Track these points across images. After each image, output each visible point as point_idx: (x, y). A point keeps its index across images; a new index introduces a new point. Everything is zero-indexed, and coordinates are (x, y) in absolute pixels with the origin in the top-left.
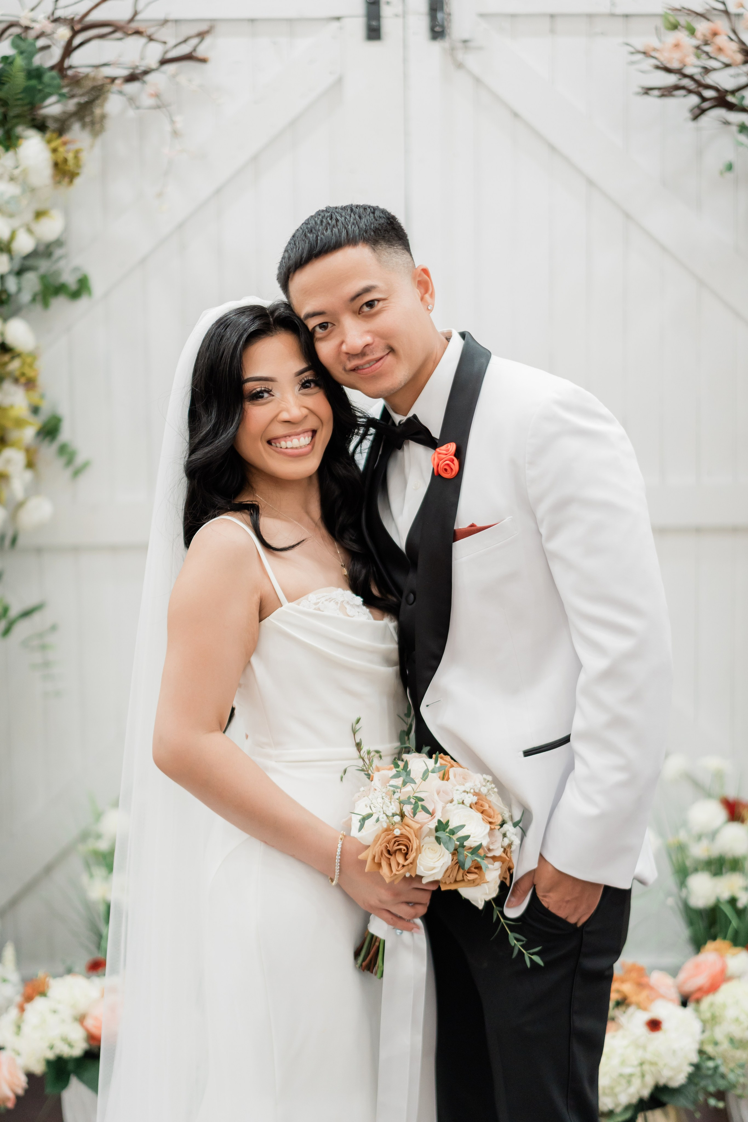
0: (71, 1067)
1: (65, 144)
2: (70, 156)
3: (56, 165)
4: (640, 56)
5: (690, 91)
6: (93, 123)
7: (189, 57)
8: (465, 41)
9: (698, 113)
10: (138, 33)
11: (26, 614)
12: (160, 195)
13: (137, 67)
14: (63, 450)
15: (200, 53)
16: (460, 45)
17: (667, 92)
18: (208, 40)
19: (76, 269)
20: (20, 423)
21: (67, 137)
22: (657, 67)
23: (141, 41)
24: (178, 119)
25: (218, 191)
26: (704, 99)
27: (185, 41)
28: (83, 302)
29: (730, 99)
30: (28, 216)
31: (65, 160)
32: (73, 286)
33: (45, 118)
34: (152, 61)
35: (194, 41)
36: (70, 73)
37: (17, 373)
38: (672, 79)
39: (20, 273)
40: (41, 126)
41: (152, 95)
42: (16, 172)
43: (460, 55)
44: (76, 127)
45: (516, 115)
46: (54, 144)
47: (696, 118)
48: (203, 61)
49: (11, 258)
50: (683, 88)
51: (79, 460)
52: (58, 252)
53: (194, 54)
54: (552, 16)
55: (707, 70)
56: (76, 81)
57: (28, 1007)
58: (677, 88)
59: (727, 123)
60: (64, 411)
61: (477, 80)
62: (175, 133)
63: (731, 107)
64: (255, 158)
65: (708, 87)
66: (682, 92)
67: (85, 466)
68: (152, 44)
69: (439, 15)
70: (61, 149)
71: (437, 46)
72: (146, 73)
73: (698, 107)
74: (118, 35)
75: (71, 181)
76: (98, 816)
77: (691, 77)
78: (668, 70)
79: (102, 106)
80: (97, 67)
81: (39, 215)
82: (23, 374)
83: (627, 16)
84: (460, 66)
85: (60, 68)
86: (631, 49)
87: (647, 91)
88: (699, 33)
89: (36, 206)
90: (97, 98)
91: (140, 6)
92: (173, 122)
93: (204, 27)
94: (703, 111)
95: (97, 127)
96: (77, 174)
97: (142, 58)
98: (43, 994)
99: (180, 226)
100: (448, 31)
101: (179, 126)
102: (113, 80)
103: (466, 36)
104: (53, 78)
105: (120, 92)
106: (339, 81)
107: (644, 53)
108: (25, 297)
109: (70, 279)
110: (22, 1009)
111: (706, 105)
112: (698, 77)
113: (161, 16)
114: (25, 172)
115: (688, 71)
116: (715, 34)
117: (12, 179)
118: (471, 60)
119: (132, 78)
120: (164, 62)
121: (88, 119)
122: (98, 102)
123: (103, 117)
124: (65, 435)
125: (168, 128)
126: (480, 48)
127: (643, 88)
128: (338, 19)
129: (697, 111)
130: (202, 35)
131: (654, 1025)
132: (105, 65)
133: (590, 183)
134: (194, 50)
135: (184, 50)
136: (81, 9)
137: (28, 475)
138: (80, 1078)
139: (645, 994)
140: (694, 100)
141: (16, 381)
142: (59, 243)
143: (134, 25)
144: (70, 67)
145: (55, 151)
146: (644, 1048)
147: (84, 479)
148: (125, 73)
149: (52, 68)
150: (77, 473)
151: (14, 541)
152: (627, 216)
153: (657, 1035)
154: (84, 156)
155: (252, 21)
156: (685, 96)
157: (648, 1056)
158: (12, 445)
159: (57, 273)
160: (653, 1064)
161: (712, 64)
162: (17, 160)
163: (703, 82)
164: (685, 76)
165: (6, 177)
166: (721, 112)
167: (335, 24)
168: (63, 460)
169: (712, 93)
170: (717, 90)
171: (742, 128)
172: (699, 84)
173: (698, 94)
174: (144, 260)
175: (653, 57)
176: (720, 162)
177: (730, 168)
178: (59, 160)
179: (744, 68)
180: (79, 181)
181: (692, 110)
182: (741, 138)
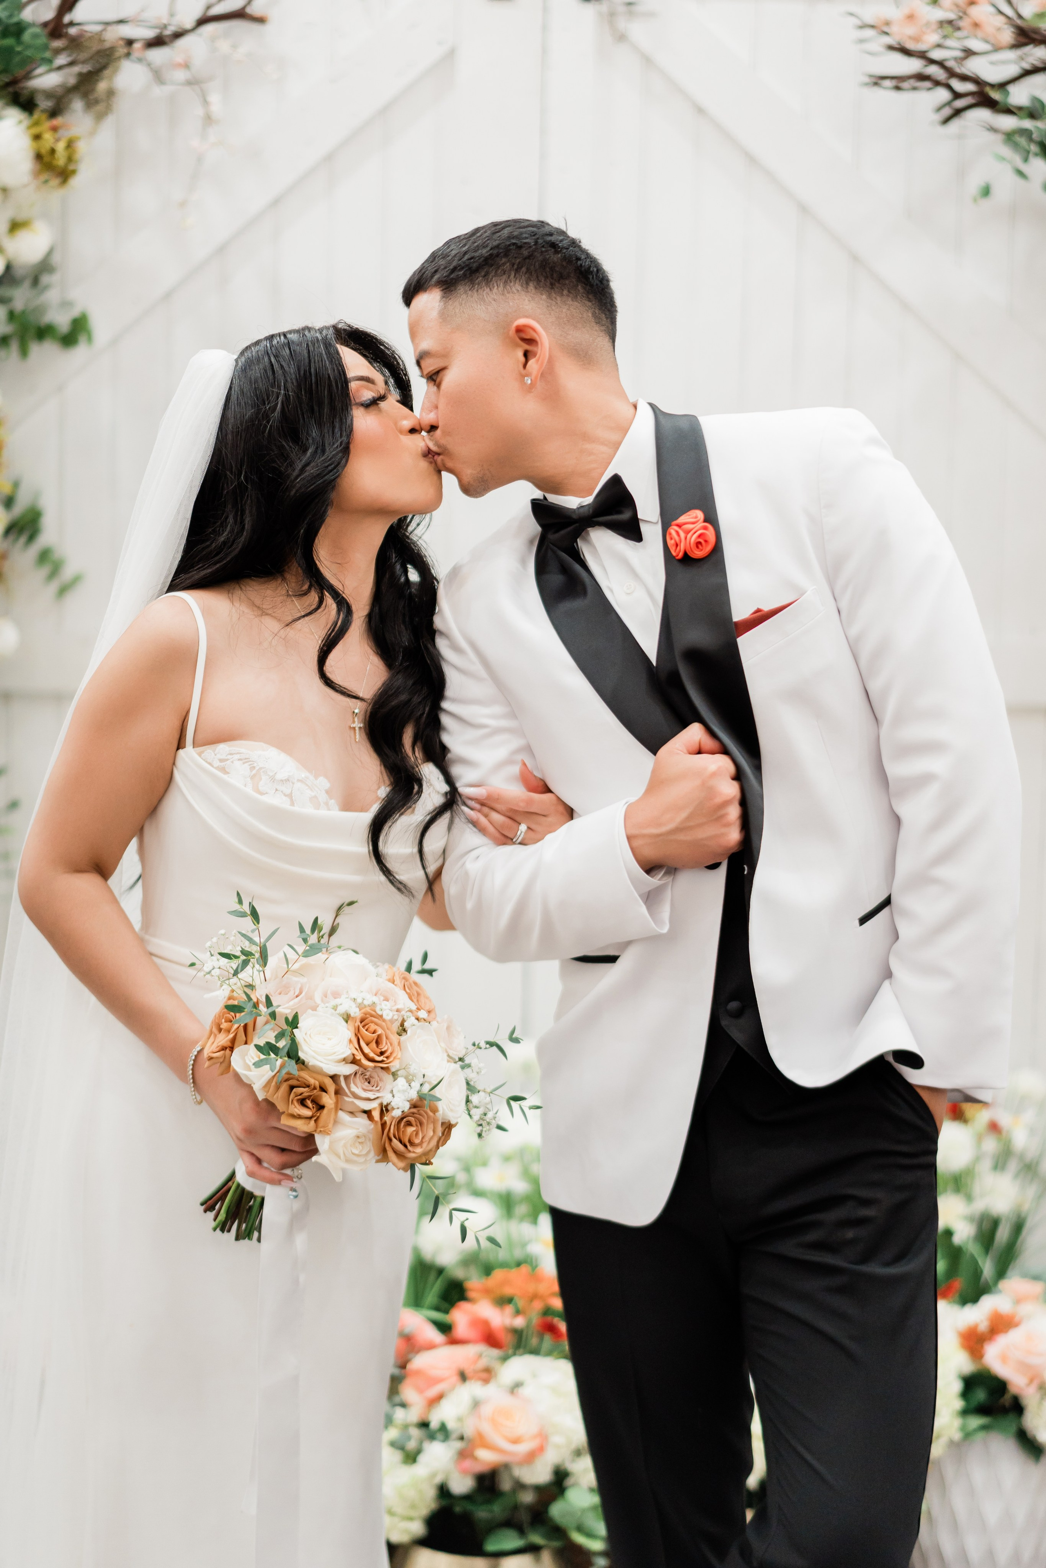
1: (55, 129)
2: (60, 147)
3: (39, 157)
5: (937, 83)
6: (98, 101)
7: (240, 15)
8: (630, 6)
9: (952, 113)
12: (185, 205)
13: (165, 27)
14: (44, 556)
15: (256, 9)
16: (621, 9)
17: (907, 82)
19: (70, 305)
21: (61, 120)
22: (891, 48)
24: (213, 99)
25: (276, 202)
26: (957, 95)
28: (80, 352)
29: (995, 95)
30: (6, 228)
31: (53, 151)
32: (64, 327)
34: (187, 19)
36: (72, 31)
38: (914, 65)
40: (24, 104)
41: (181, 66)
43: (622, 24)
44: (77, 105)
45: (700, 111)
46: (41, 129)
47: (946, 121)
48: (261, 20)
50: (930, 78)
51: (68, 572)
52: (45, 280)
53: (249, 10)
55: (969, 53)
56: (80, 43)
58: (921, 77)
59: (993, 129)
61: (647, 61)
62: (209, 119)
63: (995, 106)
64: (329, 158)
65: (964, 78)
66: (927, 84)
67: (76, 580)
70: (48, 137)
71: (590, 10)
72: (177, 35)
73: (949, 103)
75: (65, 181)
77: (940, 64)
78: (905, 51)
79: (110, 81)
80: (108, 24)
81: (15, 226)
84: (621, 38)
85: (56, 24)
86: (859, 23)
87: (878, 81)
89: (11, 214)
90: (104, 67)
92: (206, 103)
94: (958, 112)
95: (103, 107)
96: (74, 172)
97: (172, 15)
99: (222, 250)
101: (215, 111)
102: (130, 42)
104: (35, 36)
105: (140, 60)
106: (451, 54)
107: (873, 27)
109: (62, 320)
111: (960, 103)
112: (950, 64)
115: (936, 55)
116: (972, 4)
118: (637, 30)
119: (158, 42)
120: (203, 21)
121: (91, 96)
122: (106, 73)
123: (111, 93)
124: (46, 537)
125: (199, 111)
126: (651, 15)
127: (871, 76)
129: (947, 111)
132: (121, 22)
133: (803, 209)
134: (249, 4)
135: (235, 4)
140: (943, 95)
142: (45, 268)
144: (71, 24)
145: (37, 137)
147: (73, 600)
148: (150, 34)
149: (42, 25)
150: (63, 591)
152: (855, 259)
154: (82, 147)
156: (929, 89)
159: (40, 310)
161: (975, 45)
163: (958, 70)
164: (930, 62)
166: (983, 114)
168: (45, 571)
169: (970, 87)
170: (976, 81)
171: (1010, 137)
172: (952, 73)
173: (949, 87)
174: (168, 296)
175: (886, 33)
176: (974, 184)
177: (986, 191)
178: (43, 151)
179: (1012, 55)
180: (75, 182)
181: (939, 109)
182: (1006, 151)
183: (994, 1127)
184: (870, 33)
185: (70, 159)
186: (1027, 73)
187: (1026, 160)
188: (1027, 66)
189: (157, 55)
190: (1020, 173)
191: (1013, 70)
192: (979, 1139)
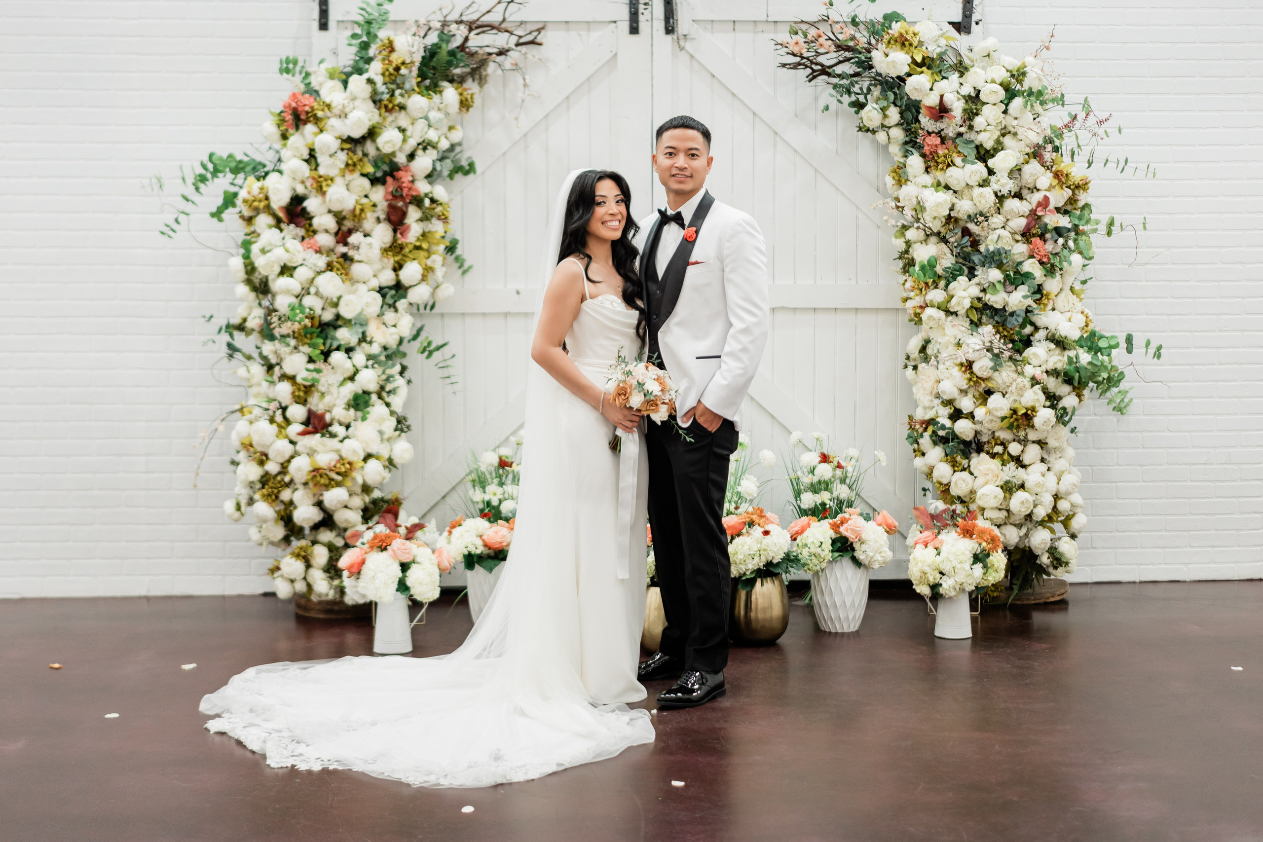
0: (475, 560)
1: (466, 90)
2: (469, 97)
3: (461, 102)
4: (780, 47)
5: (807, 67)
6: (481, 79)
7: (532, 42)
8: (685, 36)
9: (812, 77)
10: (507, 31)
11: (438, 348)
12: (517, 119)
13: (503, 48)
14: (457, 259)
15: (538, 40)
16: (682, 37)
17: (795, 66)
18: (543, 32)
19: (470, 158)
20: (438, 244)
21: (465, 85)
22: (788, 53)
23: (507, 34)
24: (527, 77)
25: (546, 116)
26: (814, 71)
27: (530, 33)
28: (471, 176)
29: (828, 70)
30: (445, 129)
31: (467, 100)
32: (467, 168)
33: (454, 75)
34: (512, 44)
35: (535, 34)
36: (467, 50)
37: (441, 214)
38: (798, 59)
39: (442, 159)
40: (451, 81)
41: (512, 64)
42: (442, 106)
43: (682, 43)
44: (470, 81)
45: (713, 76)
46: (460, 90)
47: (810, 81)
48: (540, 44)
49: (438, 152)
50: (803, 64)
51: (466, 265)
52: (458, 149)
53: (536, 40)
54: (734, 22)
55: (818, 54)
56: (472, 55)
57: (454, 531)
58: (799, 64)
59: (828, 84)
60: (458, 237)
61: (692, 56)
62: (525, 85)
63: (829, 75)
64: (567, 98)
65: (817, 64)
66: (802, 67)
67: (470, 267)
68: (513, 36)
69: (671, 21)
70: (465, 93)
71: (669, 37)
72: (508, 51)
73: (811, 74)
74: (495, 31)
75: (468, 110)
76: (476, 461)
77: (808, 59)
78: (794, 55)
79: (485, 70)
80: (481, 47)
81: (451, 128)
82: (443, 214)
83: (775, 22)
84: (682, 49)
85: (462, 47)
86: (775, 43)
87: (784, 65)
88: (810, 37)
89: (450, 124)
90: (483, 65)
91: (507, 16)
92: (524, 79)
93: (540, 26)
94: (814, 77)
95: (483, 81)
96: (472, 106)
97: (507, 43)
98: (460, 525)
99: (525, 135)
100: (676, 29)
101: (528, 81)
102: (490, 54)
103: (685, 33)
104: (462, 56)
105: (494, 62)
106: (616, 55)
107: (781, 44)
108: (446, 173)
109: (464, 163)
110: (450, 533)
111: (814, 74)
112: (811, 58)
113: (520, 19)
114: (446, 105)
115: (805, 55)
116: (820, 36)
117: (439, 109)
118: (688, 46)
119: (500, 53)
120: (517, 45)
121: (477, 76)
122: (483, 67)
123: (486, 75)
124: (459, 251)
125: (522, 82)
126: (694, 39)
127: (781, 64)
128: (615, 22)
129: (811, 76)
130: (539, 31)
131: (766, 533)
132: (487, 46)
133: (754, 113)
134: (535, 38)
135: (530, 38)
136: (474, 17)
137: (444, 269)
138: (479, 564)
139: (763, 519)
140: (809, 71)
141: (439, 218)
142: (460, 144)
143: (503, 26)
144: (468, 47)
145: (461, 94)
146: (761, 543)
147: (468, 276)
148: (496, 50)
149: (458, 48)
150: (464, 272)
151: (432, 307)
152: (775, 133)
153: (768, 537)
154: (475, 97)
155: (567, 22)
156: (804, 69)
157: (763, 547)
158: (434, 253)
159: (459, 160)
160: (765, 550)
161: (821, 51)
162: (442, 100)
163: (814, 61)
164: (803, 58)
165: (436, 108)
166: (825, 77)
167: (613, 25)
168: (457, 265)
169: (819, 67)
170: (822, 65)
171: (835, 86)
172: (812, 63)
173: (812, 68)
174: (504, 154)
175: (787, 47)
176: (822, 104)
177: (827, 108)
178: (464, 99)
179: (835, 55)
180: (471, 110)
181: (807, 77)
182: (833, 92)
183: (839, 466)
184: (779, 47)
185: (473, 102)
186: (840, 62)
187: (841, 96)
188: (841, 59)
189: (502, 58)
190: (839, 101)
191: (835, 61)
192: (834, 469)
